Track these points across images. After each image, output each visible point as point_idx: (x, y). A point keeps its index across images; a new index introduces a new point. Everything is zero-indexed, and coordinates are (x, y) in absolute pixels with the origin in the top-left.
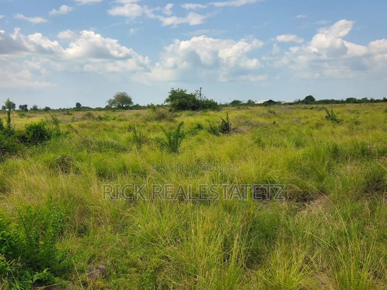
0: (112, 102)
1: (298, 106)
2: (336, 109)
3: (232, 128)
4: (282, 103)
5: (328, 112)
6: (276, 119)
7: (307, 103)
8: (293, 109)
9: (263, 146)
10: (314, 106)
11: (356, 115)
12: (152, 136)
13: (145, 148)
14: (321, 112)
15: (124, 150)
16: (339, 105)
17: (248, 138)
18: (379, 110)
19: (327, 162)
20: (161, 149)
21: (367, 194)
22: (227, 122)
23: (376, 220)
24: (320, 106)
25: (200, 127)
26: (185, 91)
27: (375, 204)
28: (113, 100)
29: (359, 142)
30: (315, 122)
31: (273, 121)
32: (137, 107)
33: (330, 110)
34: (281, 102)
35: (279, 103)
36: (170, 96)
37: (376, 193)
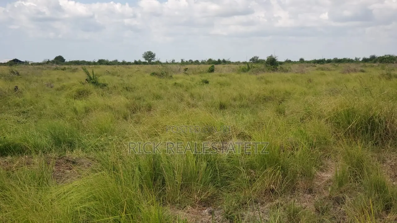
1: (47, 66)
4: (30, 63)
5: (88, 74)
7: (57, 63)
8: (43, 69)
10: (66, 67)
24: (73, 67)
30: (75, 88)
34: (28, 62)
35: (26, 63)
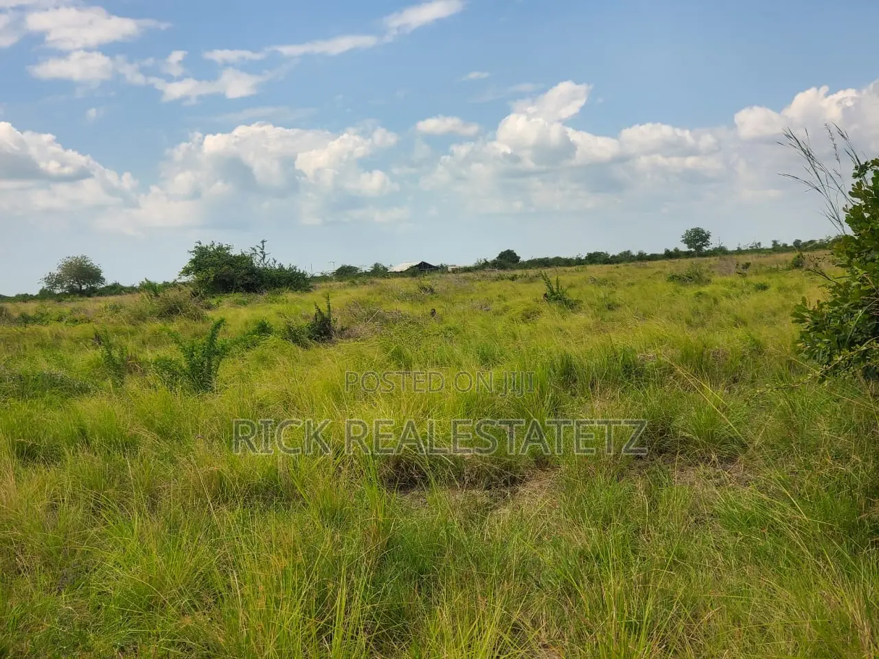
0: (54, 281)
1: (483, 273)
2: (566, 277)
3: (338, 327)
4: (450, 269)
5: (548, 283)
6: (437, 305)
7: (503, 267)
8: (473, 280)
9: (408, 366)
10: (518, 272)
11: (608, 290)
12: (149, 355)
13: (132, 384)
14: (533, 285)
15: (83, 390)
16: (573, 268)
17: (373, 350)
18: (657, 276)
19: (550, 395)
20: (171, 385)
21: (641, 463)
22: (326, 314)
23: (662, 520)
24: (532, 272)
25: (264, 329)
26: (228, 249)
27: (660, 484)
28: (57, 275)
29: (618, 349)
30: (521, 308)
31: (429, 311)
32: (116, 289)
33: (553, 279)
34: (447, 267)
35: (442, 269)
36: (193, 261)
37: (660, 459)
